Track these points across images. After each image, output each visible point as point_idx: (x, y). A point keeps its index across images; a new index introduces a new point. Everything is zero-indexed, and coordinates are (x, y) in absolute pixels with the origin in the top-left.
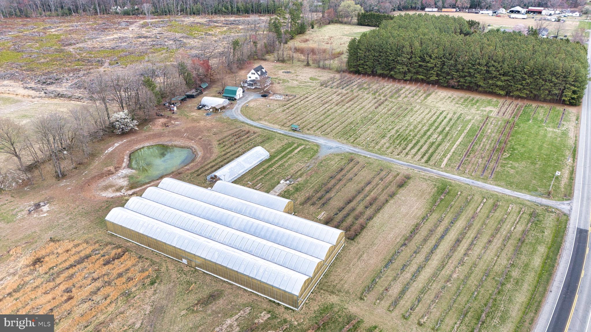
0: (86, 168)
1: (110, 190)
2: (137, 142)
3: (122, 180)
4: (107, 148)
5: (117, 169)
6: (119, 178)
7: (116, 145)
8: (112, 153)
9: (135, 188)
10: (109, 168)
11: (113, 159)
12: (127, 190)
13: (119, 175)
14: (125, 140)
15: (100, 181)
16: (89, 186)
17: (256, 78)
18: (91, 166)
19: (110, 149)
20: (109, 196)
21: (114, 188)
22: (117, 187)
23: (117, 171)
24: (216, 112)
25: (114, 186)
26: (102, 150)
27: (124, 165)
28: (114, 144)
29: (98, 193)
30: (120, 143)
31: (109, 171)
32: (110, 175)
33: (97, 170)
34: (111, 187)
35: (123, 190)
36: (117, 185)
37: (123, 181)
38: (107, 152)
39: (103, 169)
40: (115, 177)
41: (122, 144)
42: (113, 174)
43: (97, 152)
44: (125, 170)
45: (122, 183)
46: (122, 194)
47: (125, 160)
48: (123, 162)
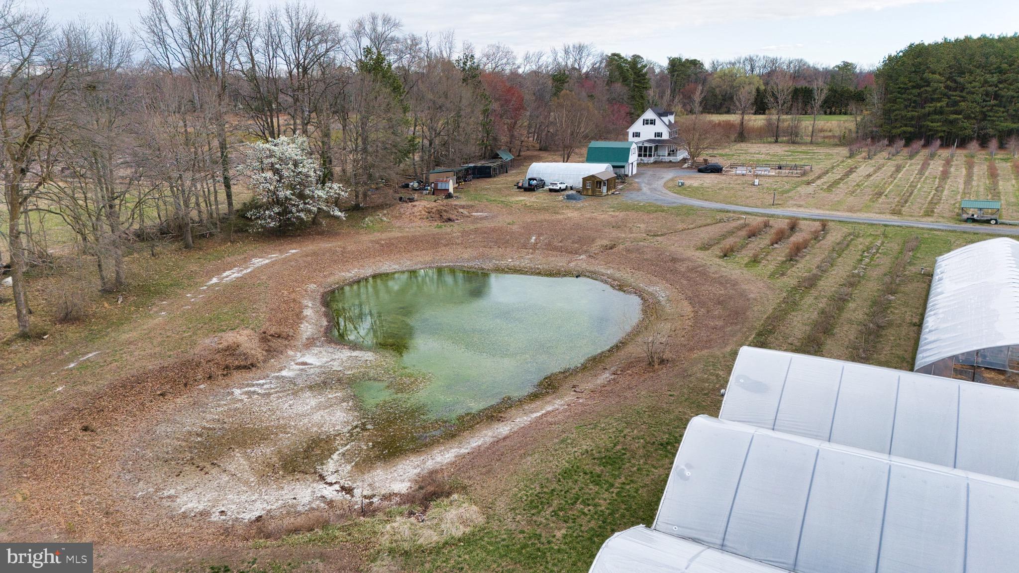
0: (91, 338)
1: (238, 462)
2: (344, 258)
3: (310, 401)
4: (218, 271)
5: (275, 343)
6: (292, 388)
7: (258, 262)
8: (238, 285)
9: (416, 451)
10: (230, 338)
11: (245, 303)
12: (365, 464)
13: (284, 373)
14: (294, 251)
15: (169, 406)
16: (87, 436)
17: (659, 135)
18: (126, 327)
19: (232, 275)
20: (232, 510)
21: (266, 450)
22: (286, 441)
23: (271, 352)
24: (593, 195)
25: (262, 436)
26: (191, 276)
27: (307, 329)
28: (246, 260)
29: (142, 489)
30: (275, 256)
31: (232, 350)
32: (237, 376)
33: (161, 344)
34: (243, 445)
35: (331, 465)
36: (283, 429)
37: (319, 407)
38: (215, 280)
39: (194, 344)
40: (262, 384)
41: (285, 261)
42: (249, 367)
43: (168, 282)
44: (316, 350)
45: (317, 417)
46: (330, 492)
47: (308, 312)
48: (299, 317)
